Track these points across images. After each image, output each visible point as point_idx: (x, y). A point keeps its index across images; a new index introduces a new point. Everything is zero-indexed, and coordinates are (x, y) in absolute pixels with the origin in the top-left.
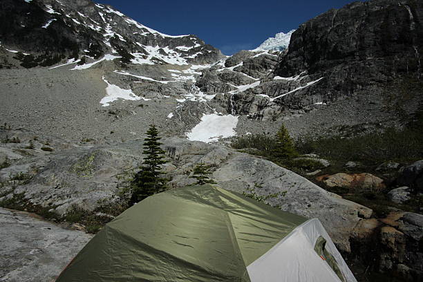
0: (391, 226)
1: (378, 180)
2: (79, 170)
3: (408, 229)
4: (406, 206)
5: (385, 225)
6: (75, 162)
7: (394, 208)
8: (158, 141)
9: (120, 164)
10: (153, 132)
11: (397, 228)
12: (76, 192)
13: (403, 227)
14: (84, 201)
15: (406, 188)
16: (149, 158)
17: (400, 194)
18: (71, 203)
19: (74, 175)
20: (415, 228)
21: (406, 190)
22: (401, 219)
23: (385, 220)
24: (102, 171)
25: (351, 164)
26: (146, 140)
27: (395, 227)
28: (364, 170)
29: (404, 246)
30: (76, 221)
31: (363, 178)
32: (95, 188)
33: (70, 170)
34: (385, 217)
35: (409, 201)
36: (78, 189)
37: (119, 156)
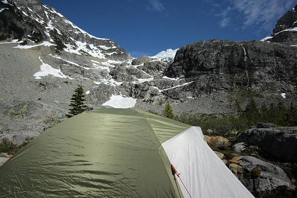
0: (235, 163)
1: (226, 140)
2: (12, 114)
3: (245, 164)
4: (243, 153)
5: (231, 163)
6: (11, 108)
7: (237, 155)
8: (82, 98)
9: (49, 114)
10: (80, 91)
11: (238, 164)
12: (8, 130)
13: (242, 163)
14: (14, 136)
15: (243, 143)
16: (75, 109)
17: (240, 147)
18: (3, 137)
19: (8, 118)
20: (249, 164)
21: (243, 145)
22: (240, 159)
23: (231, 160)
24: (32, 117)
25: (210, 131)
26: (74, 96)
27: (237, 164)
28: (217, 135)
29: (242, 175)
30: (4, 151)
31: (217, 139)
32: (25, 128)
33: (6, 113)
34: (231, 159)
35: (245, 151)
36: (10, 127)
37: (49, 107)
